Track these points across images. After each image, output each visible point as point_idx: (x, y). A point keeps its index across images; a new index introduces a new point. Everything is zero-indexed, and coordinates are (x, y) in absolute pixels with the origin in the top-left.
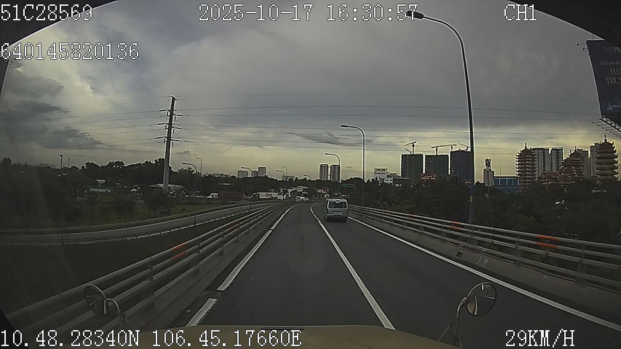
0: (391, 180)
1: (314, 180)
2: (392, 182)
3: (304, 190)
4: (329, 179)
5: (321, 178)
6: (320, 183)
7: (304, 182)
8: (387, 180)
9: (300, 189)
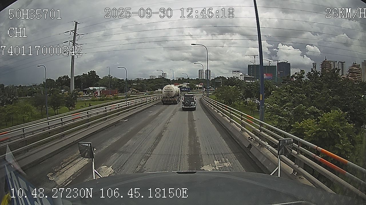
0: (243, 78)
1: (194, 79)
2: (243, 79)
3: (187, 85)
4: (204, 78)
5: (200, 78)
6: (198, 81)
7: (188, 80)
8: (240, 78)
9: (185, 85)
